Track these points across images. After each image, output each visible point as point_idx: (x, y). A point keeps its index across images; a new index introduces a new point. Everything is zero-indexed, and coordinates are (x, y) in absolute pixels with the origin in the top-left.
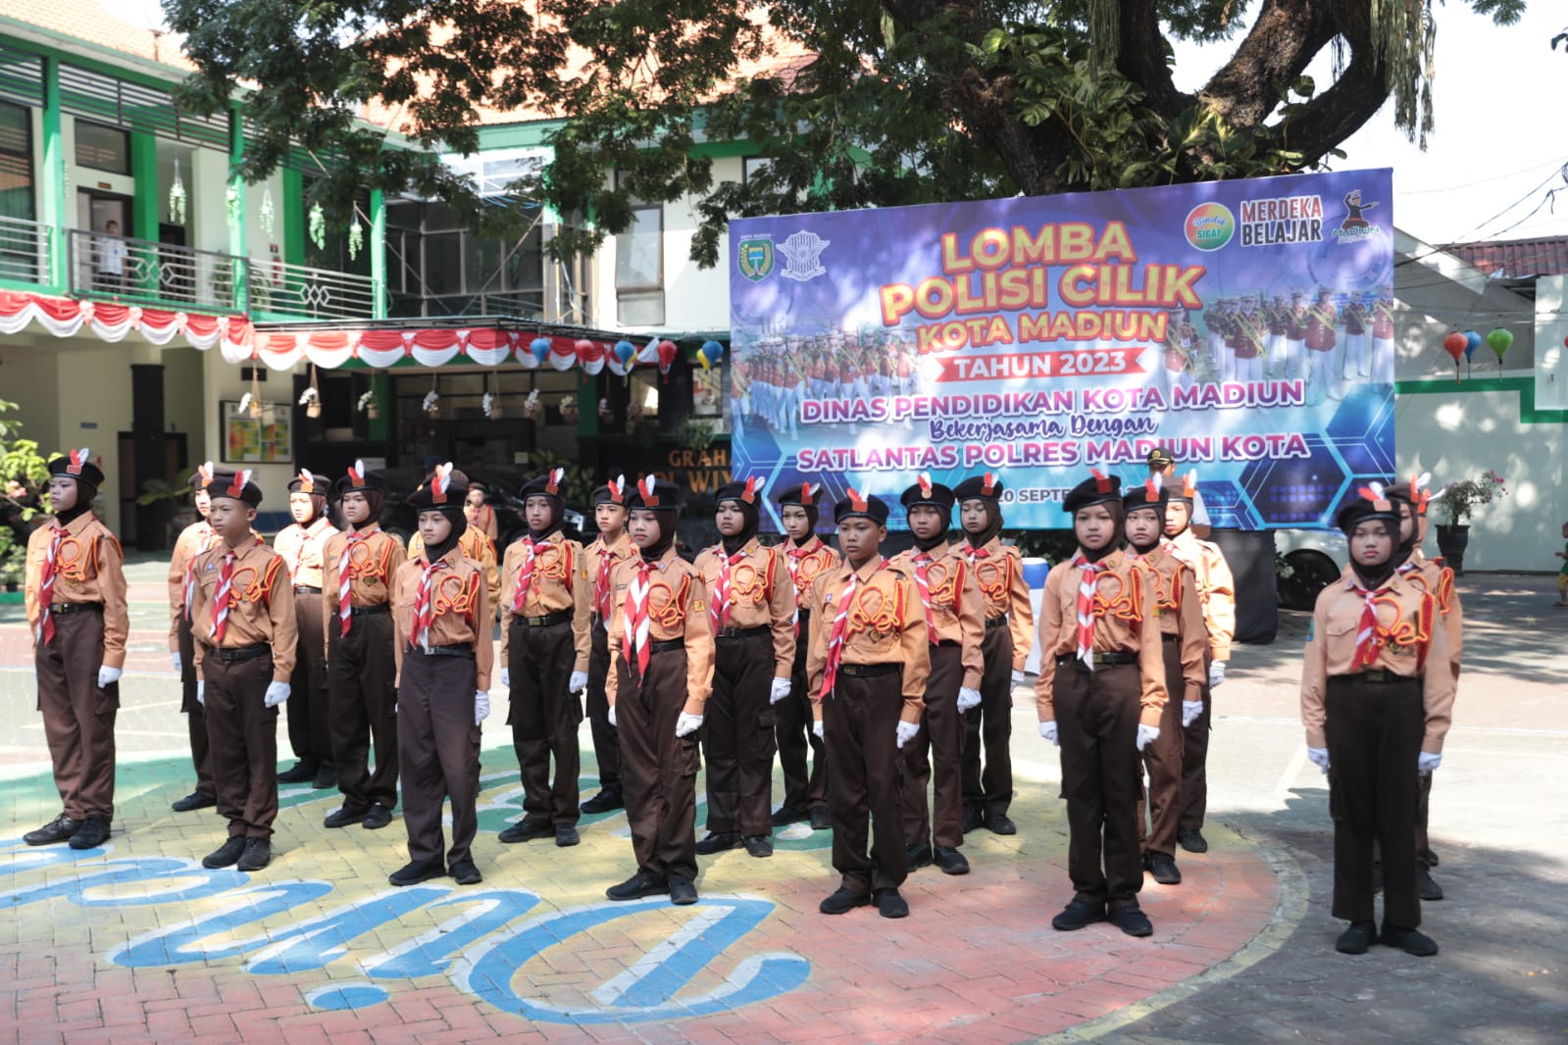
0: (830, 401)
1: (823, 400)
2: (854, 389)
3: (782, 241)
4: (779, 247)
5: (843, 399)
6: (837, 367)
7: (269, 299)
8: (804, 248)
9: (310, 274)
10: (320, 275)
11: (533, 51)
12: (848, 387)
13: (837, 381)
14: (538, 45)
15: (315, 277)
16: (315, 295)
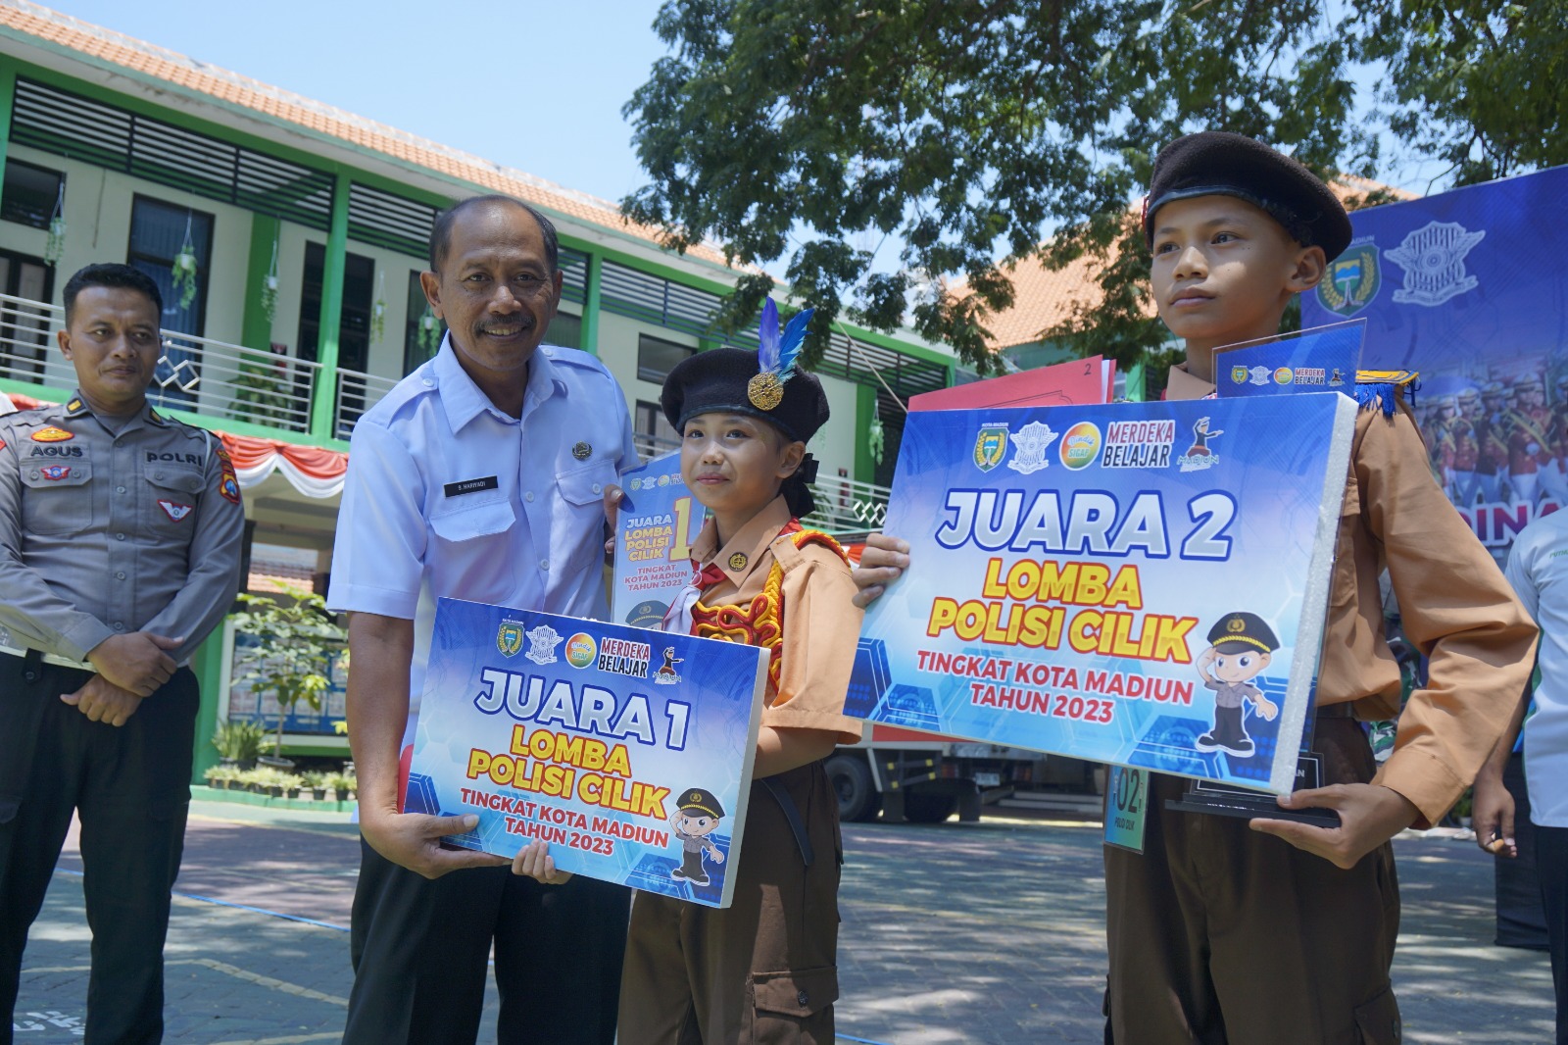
0: (1489, 509)
1: (1476, 507)
2: (1538, 484)
3: (1394, 244)
4: (1389, 255)
5: (1516, 503)
6: (1504, 449)
7: (834, 525)
8: (1437, 250)
9: (867, 490)
10: (876, 492)
11: (1090, 196)
12: (1526, 481)
13: (1502, 474)
14: (1097, 190)
15: (871, 494)
16: (870, 513)
